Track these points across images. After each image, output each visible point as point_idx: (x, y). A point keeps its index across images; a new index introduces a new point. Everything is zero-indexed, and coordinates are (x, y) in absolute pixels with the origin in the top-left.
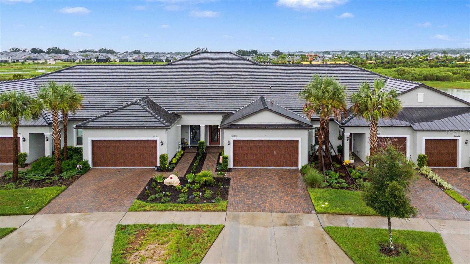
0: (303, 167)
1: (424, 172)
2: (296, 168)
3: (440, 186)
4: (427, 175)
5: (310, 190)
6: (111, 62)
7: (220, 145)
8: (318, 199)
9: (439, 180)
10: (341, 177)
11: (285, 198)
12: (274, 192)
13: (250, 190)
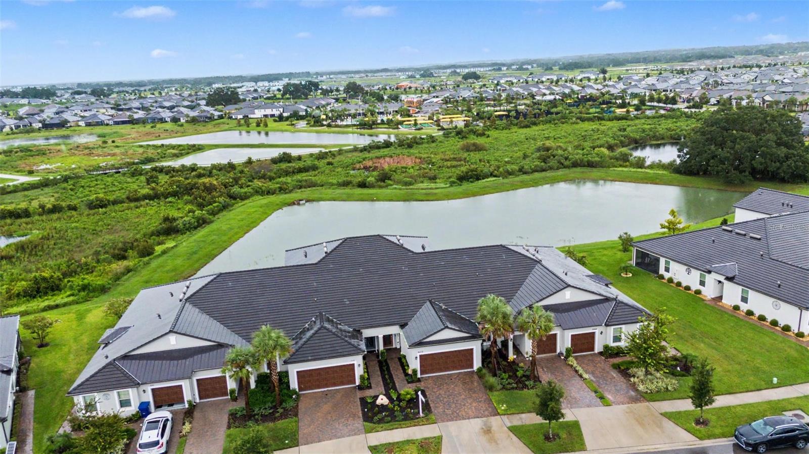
0: (478, 369)
1: (570, 363)
2: (472, 370)
3: (581, 376)
4: (572, 366)
5: (490, 394)
6: (71, 126)
7: (394, 347)
8: (499, 402)
9: (581, 371)
10: (510, 377)
11: (474, 404)
12: (464, 399)
13: (445, 400)
